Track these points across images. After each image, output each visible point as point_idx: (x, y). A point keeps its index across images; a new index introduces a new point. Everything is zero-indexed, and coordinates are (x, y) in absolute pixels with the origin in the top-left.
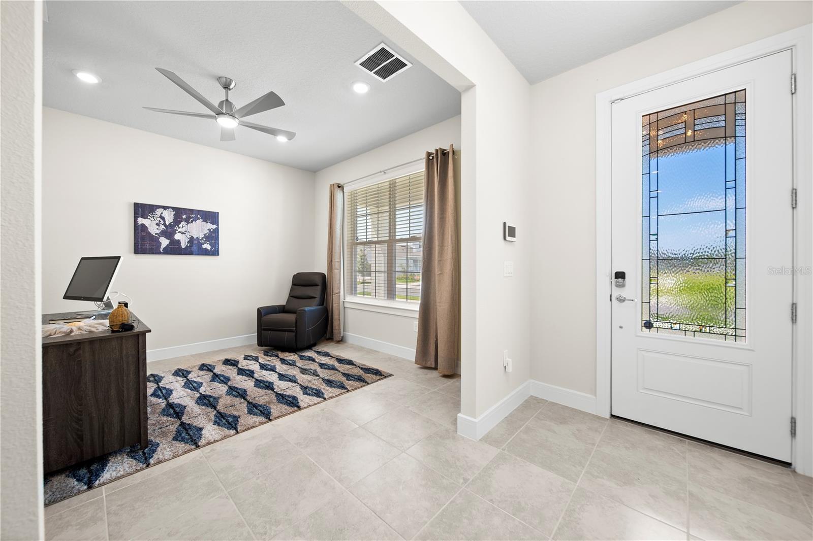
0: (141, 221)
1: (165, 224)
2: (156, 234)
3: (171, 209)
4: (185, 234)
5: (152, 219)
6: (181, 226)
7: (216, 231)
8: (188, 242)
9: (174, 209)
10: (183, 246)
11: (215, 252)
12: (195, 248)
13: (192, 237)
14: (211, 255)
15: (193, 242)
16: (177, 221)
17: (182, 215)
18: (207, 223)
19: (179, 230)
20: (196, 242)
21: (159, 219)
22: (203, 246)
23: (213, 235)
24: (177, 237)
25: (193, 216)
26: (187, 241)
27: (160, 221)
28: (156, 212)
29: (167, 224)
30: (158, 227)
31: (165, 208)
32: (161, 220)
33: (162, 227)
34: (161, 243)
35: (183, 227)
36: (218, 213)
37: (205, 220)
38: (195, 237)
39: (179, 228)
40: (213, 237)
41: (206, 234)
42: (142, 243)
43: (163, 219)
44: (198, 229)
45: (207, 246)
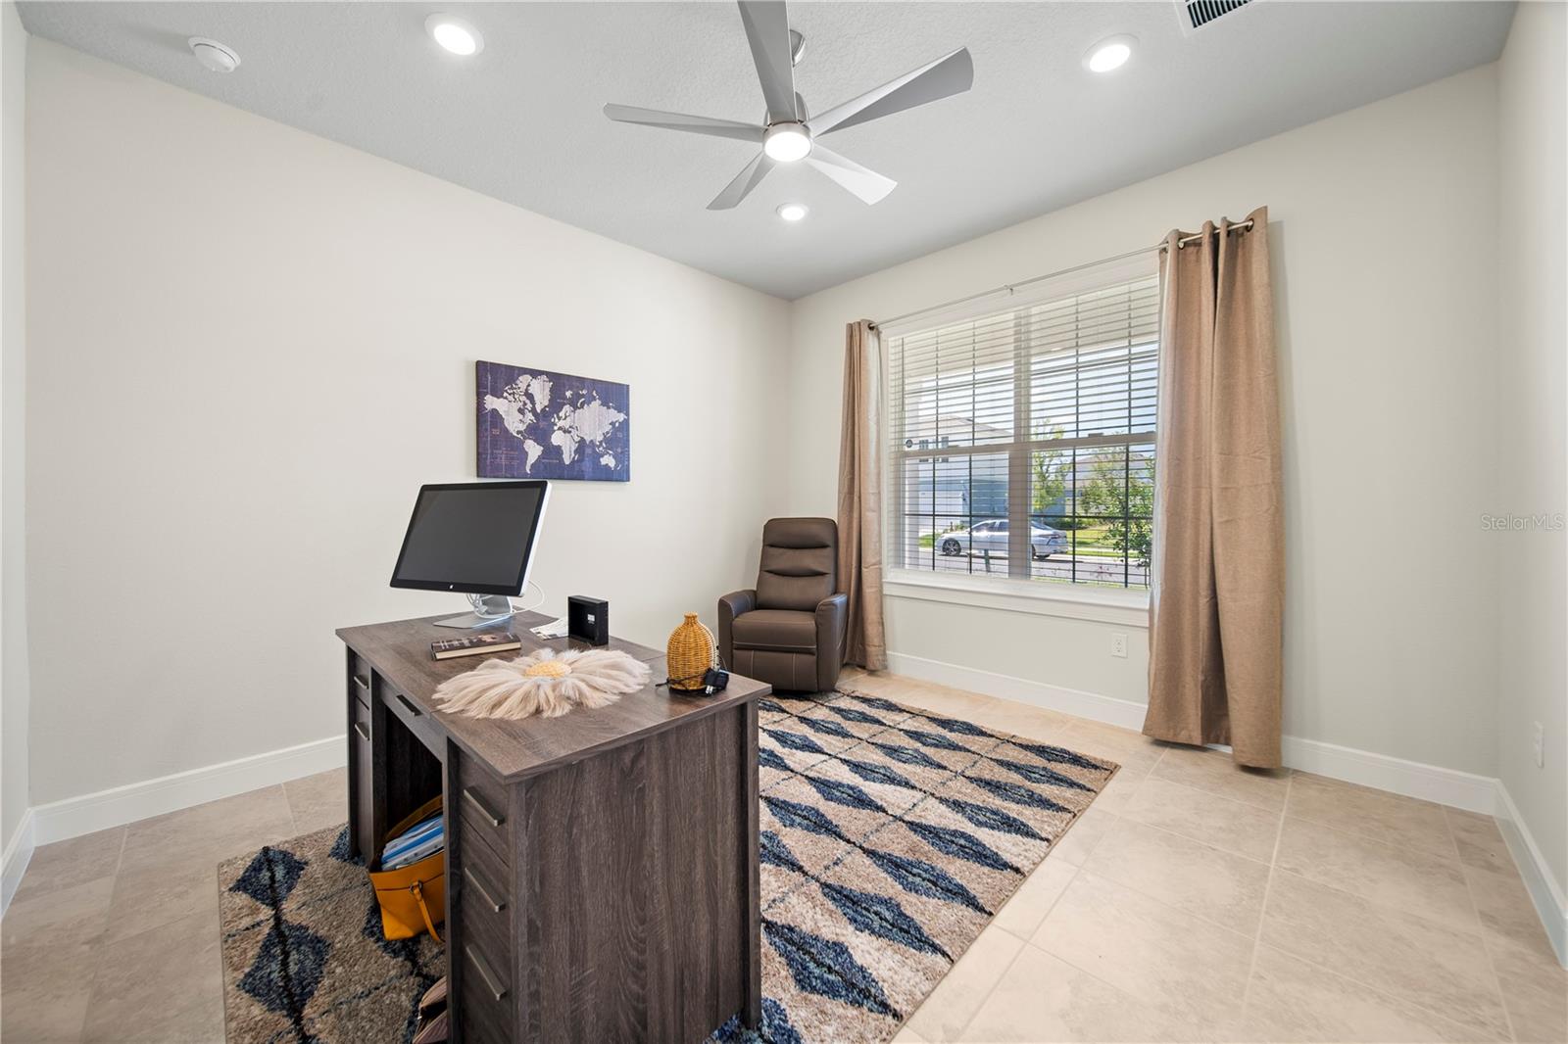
0: (491, 402)
1: (533, 411)
2: (518, 432)
3: (545, 377)
4: (570, 432)
5: (511, 398)
6: (562, 414)
7: (625, 425)
8: (576, 451)
9: (554, 377)
10: (567, 462)
11: (620, 475)
12: (587, 466)
13: (583, 439)
14: (617, 480)
15: (584, 451)
16: (555, 405)
17: (567, 389)
18: (609, 408)
19: (560, 423)
20: (588, 451)
21: (524, 398)
22: (601, 459)
23: (620, 435)
24: (557, 438)
25: (584, 392)
26: (573, 449)
27: (525, 404)
28: (518, 382)
29: (539, 411)
30: (521, 416)
31: (535, 374)
32: (528, 402)
33: (530, 417)
34: (527, 453)
35: (566, 417)
36: (628, 386)
37: (605, 404)
38: (588, 439)
39: (559, 419)
40: (619, 438)
41: (607, 433)
42: (492, 453)
43: (530, 397)
44: (591, 422)
45: (608, 461)
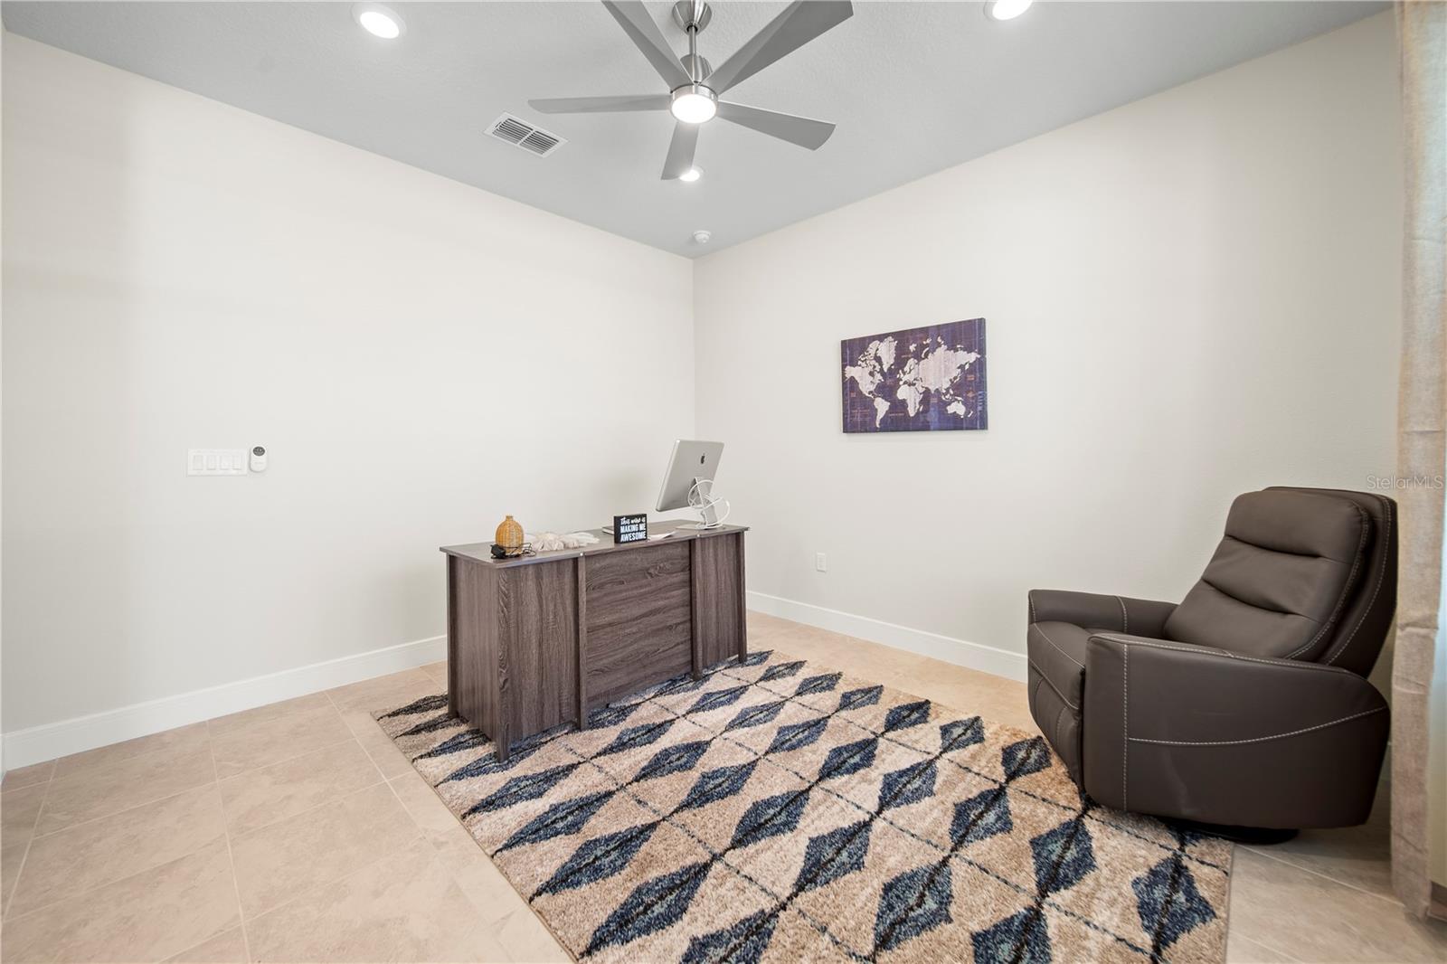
0: (851, 371)
1: (881, 371)
2: (870, 393)
3: (890, 338)
4: (915, 384)
5: (864, 364)
6: (906, 369)
7: (979, 367)
8: (921, 403)
9: (896, 335)
10: (912, 413)
12: (933, 416)
13: (927, 390)
14: (967, 429)
15: (929, 401)
16: (900, 362)
17: (912, 343)
18: (956, 350)
19: (905, 378)
20: (934, 401)
21: (874, 362)
22: (948, 408)
23: (971, 377)
24: (903, 393)
25: (928, 341)
26: (918, 400)
27: (875, 367)
28: (869, 349)
29: (885, 370)
30: (871, 378)
31: (881, 338)
32: (877, 364)
33: (879, 377)
34: (876, 410)
35: (911, 370)
36: (982, 321)
37: (952, 347)
38: (932, 389)
39: (904, 373)
40: (972, 383)
41: (955, 378)
42: (851, 413)
43: (879, 359)
44: (939, 369)
45: (957, 408)
